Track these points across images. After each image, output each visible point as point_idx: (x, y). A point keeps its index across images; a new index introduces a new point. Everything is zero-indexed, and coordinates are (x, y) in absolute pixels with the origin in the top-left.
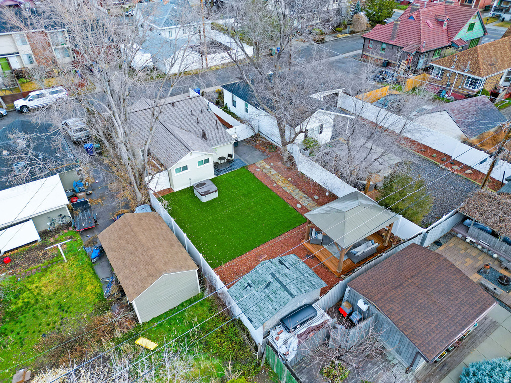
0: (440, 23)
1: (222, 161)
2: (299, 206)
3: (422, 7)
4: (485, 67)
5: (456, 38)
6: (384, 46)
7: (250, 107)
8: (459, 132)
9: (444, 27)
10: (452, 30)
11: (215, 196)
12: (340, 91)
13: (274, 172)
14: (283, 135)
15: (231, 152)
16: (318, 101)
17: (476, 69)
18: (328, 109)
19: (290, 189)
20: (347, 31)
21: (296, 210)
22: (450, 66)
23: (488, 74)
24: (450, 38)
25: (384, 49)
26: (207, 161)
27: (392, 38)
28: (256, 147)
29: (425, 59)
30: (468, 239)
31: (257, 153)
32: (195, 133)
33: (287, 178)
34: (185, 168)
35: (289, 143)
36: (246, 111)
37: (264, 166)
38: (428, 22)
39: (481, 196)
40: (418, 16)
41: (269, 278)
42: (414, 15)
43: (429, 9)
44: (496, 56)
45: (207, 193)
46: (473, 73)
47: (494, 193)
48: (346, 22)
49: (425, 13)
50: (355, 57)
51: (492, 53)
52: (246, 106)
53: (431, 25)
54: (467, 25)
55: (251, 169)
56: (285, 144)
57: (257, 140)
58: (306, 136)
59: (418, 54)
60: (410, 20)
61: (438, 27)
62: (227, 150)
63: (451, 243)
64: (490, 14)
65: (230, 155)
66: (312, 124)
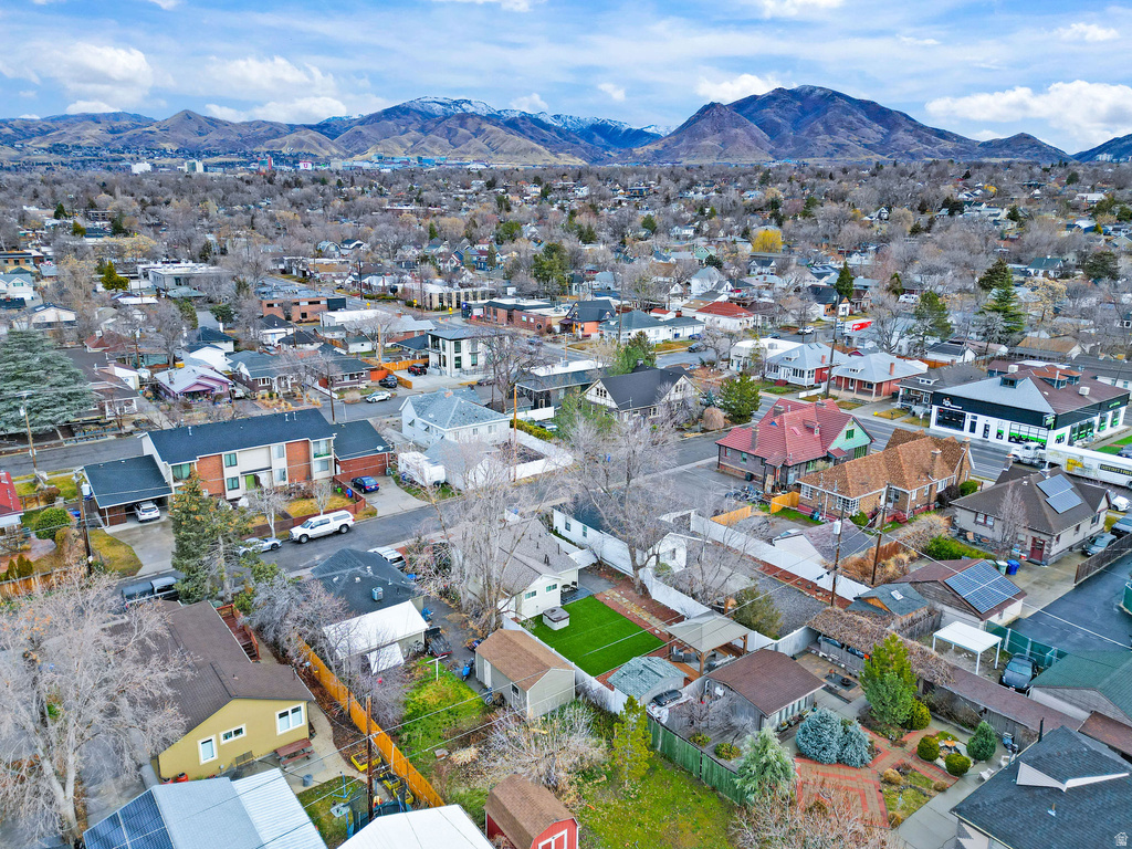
0: (811, 430)
1: (567, 590)
2: (657, 632)
3: (786, 411)
4: (855, 486)
5: (832, 447)
6: (745, 456)
7: (590, 531)
8: (820, 557)
9: (817, 434)
10: (826, 437)
11: (565, 623)
12: (693, 512)
13: (625, 600)
14: (633, 558)
15: (576, 580)
16: (666, 524)
17: (845, 489)
18: (678, 532)
19: (646, 617)
20: (697, 427)
21: (655, 635)
22: (818, 485)
23: (859, 494)
24: (825, 448)
25: (745, 460)
26: (555, 587)
27: (753, 448)
28: (600, 576)
29: (797, 472)
30: (821, 654)
31: (603, 581)
32: (536, 558)
33: (641, 606)
34: (534, 593)
35: (642, 567)
36: (585, 534)
37: (612, 595)
38: (795, 428)
39: (827, 612)
40: (781, 422)
41: (641, 668)
42: (776, 421)
43: (795, 412)
44: (868, 473)
45: (560, 619)
46: (843, 493)
47: (842, 610)
48: (695, 416)
49: (790, 418)
50: (709, 466)
51: (864, 471)
52: (585, 528)
53: (798, 433)
54: (844, 431)
55: (600, 598)
56: (636, 568)
57: (600, 569)
58: (658, 561)
59: (785, 467)
60: (773, 426)
61: (807, 434)
62: (571, 577)
63: (805, 658)
64: (898, 404)
65: (574, 583)
66: (664, 547)
